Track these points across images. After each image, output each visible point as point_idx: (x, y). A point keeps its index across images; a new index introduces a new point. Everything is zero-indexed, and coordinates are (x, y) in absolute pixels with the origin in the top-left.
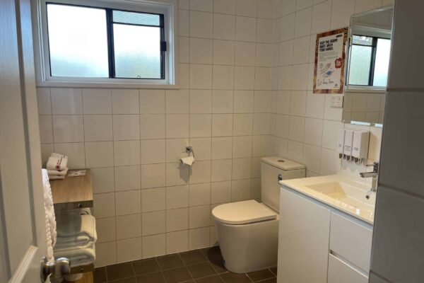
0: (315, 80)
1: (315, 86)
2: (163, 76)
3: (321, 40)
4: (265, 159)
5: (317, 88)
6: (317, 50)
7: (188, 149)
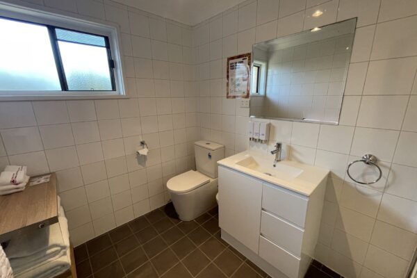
0: (227, 90)
1: (228, 94)
2: (114, 88)
3: (231, 62)
4: (197, 143)
5: (230, 95)
6: (228, 69)
7: (142, 143)
